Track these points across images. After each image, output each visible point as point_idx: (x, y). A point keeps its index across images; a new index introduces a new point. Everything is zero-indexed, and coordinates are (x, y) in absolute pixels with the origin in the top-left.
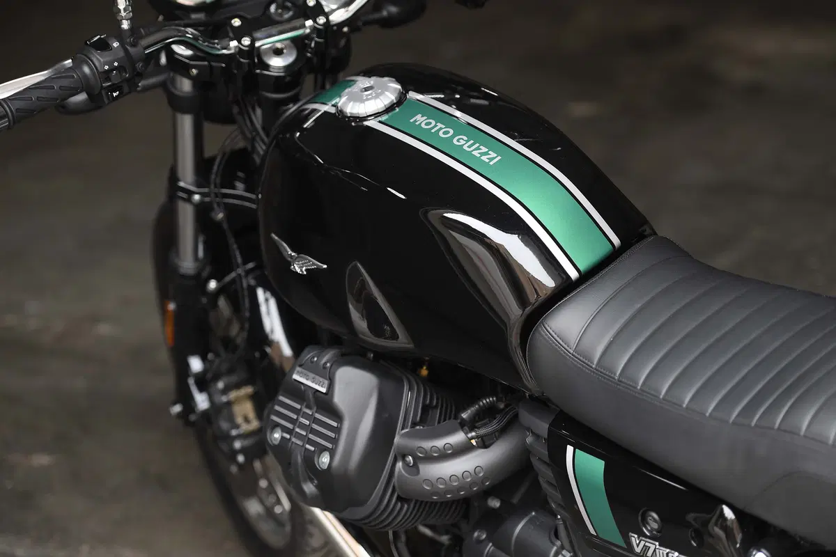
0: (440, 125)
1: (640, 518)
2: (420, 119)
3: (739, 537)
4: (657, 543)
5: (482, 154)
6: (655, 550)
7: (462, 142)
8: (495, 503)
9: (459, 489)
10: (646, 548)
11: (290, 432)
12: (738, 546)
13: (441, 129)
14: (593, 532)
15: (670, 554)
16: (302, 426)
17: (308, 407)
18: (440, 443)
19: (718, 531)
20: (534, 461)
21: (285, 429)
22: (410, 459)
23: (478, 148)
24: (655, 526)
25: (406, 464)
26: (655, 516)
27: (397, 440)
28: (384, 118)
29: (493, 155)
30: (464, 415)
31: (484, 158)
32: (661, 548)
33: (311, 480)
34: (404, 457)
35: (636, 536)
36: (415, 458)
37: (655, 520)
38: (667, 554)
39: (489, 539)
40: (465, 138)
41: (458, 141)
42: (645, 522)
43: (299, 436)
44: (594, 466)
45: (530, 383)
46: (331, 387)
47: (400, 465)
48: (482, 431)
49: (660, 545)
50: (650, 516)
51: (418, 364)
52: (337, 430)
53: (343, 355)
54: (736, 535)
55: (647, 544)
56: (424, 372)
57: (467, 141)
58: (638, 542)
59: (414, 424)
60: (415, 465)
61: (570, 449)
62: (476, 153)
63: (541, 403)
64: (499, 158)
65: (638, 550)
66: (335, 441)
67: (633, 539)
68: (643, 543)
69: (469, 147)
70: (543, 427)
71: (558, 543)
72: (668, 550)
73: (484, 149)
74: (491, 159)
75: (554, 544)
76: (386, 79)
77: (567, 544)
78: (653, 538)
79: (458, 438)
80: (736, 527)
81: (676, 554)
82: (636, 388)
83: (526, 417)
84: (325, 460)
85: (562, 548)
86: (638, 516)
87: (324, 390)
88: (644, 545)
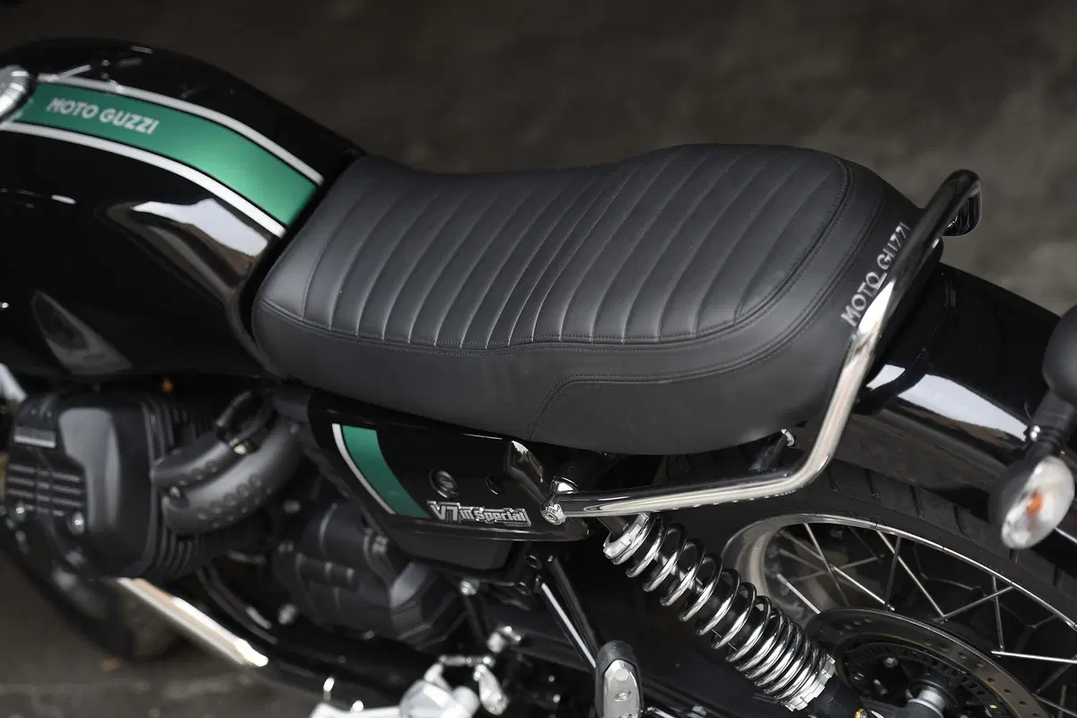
0: (81, 105)
1: (432, 483)
2: (58, 105)
3: (540, 470)
4: (458, 504)
5: (137, 124)
6: (459, 512)
7: (110, 117)
8: (293, 507)
9: (238, 507)
10: (449, 513)
11: (33, 502)
12: (542, 480)
13: (83, 109)
14: (390, 511)
15: (476, 512)
16: (44, 492)
17: (44, 468)
18: (201, 463)
19: (516, 471)
20: (307, 452)
21: (26, 501)
22: (175, 491)
23: (130, 119)
24: (450, 485)
25: (172, 498)
26: (446, 475)
27: (153, 474)
28: (18, 115)
29: (148, 121)
30: (221, 423)
31: (141, 129)
32: (464, 508)
33: (74, 548)
34: (167, 491)
35: (435, 503)
36: (180, 488)
37: (447, 480)
38: (472, 512)
39: (296, 550)
40: (113, 111)
41: (106, 116)
42: (439, 486)
43: (43, 504)
44: (367, 438)
45: (270, 368)
46: (59, 439)
47: (166, 501)
48: (245, 434)
49: (461, 505)
50: (442, 476)
51: (158, 379)
52: (82, 485)
53: (63, 397)
54: (536, 468)
55: (449, 508)
56: (167, 386)
57: (116, 114)
58: (438, 508)
59: (169, 450)
60: (183, 496)
61: (336, 428)
62: (129, 126)
63: (293, 386)
64: (156, 123)
65: (442, 517)
66: (83, 498)
67: (432, 506)
68: (444, 508)
69: (120, 120)
70: (300, 410)
71: (369, 531)
72: (472, 508)
73: (137, 118)
74: (147, 128)
75: (364, 534)
76: (8, 69)
77: (377, 528)
78: (451, 499)
79: (219, 451)
80: (533, 461)
81: (482, 509)
82: (380, 339)
83: (283, 406)
84: (79, 522)
85: (375, 535)
86: (429, 482)
87: (51, 444)
88: (447, 510)
